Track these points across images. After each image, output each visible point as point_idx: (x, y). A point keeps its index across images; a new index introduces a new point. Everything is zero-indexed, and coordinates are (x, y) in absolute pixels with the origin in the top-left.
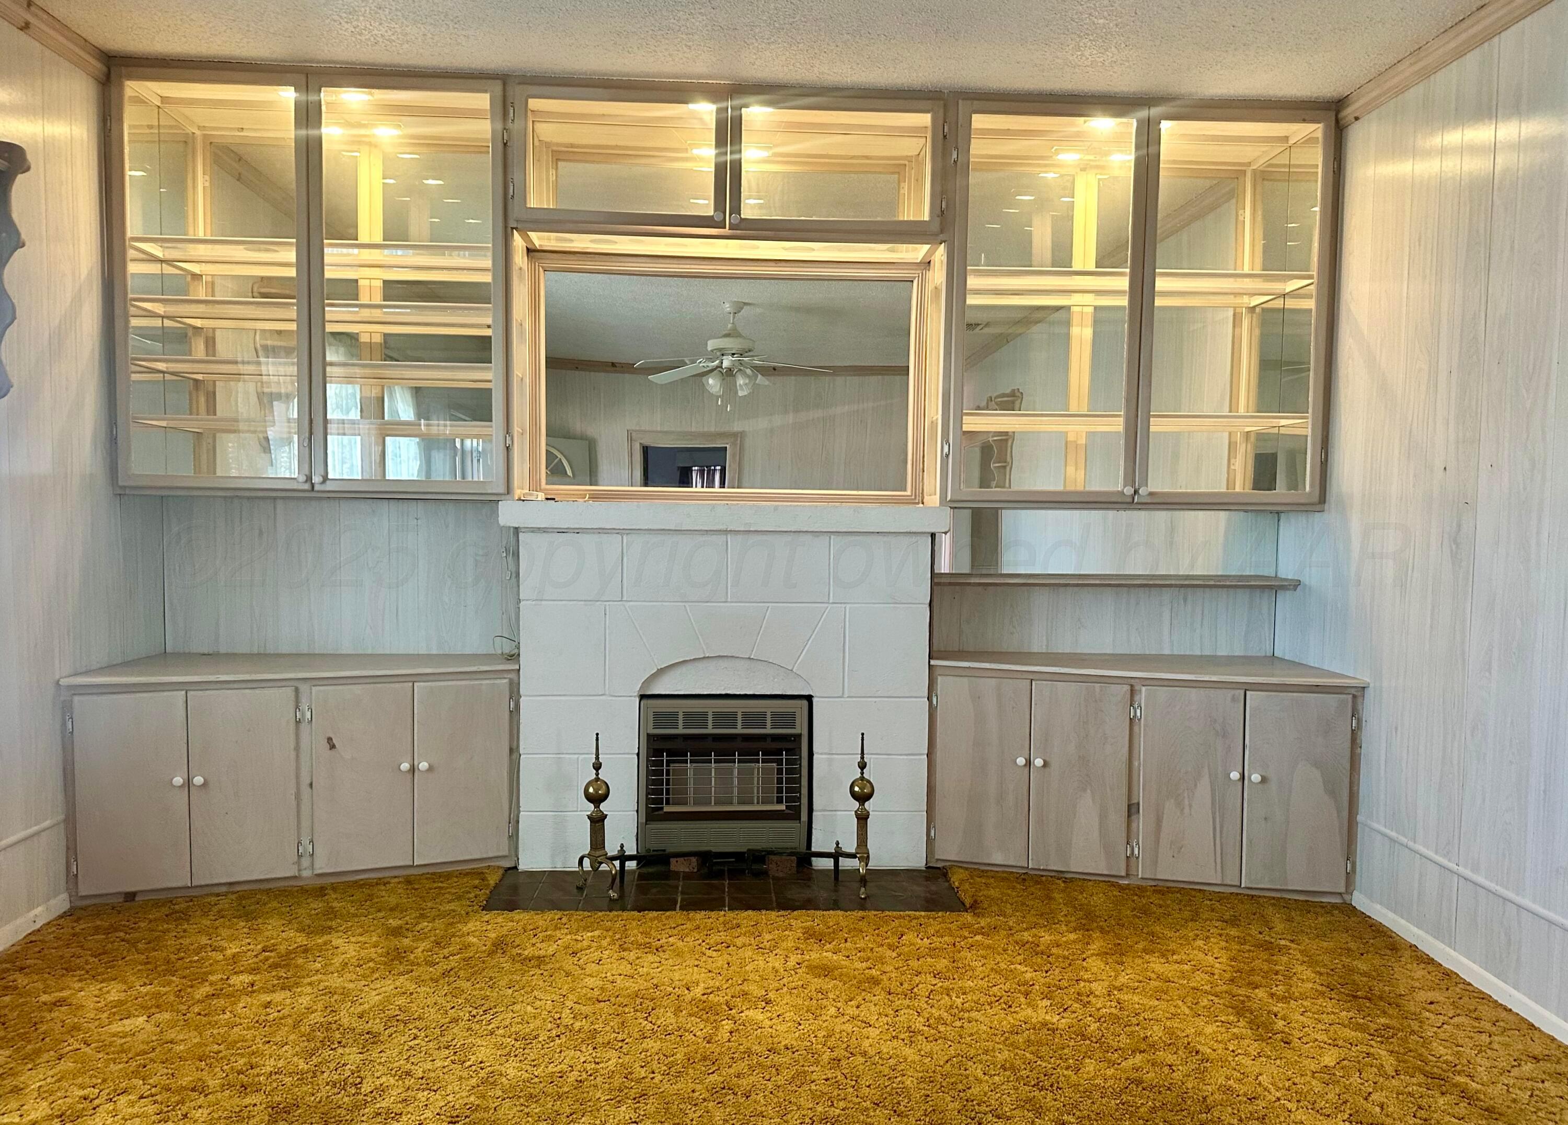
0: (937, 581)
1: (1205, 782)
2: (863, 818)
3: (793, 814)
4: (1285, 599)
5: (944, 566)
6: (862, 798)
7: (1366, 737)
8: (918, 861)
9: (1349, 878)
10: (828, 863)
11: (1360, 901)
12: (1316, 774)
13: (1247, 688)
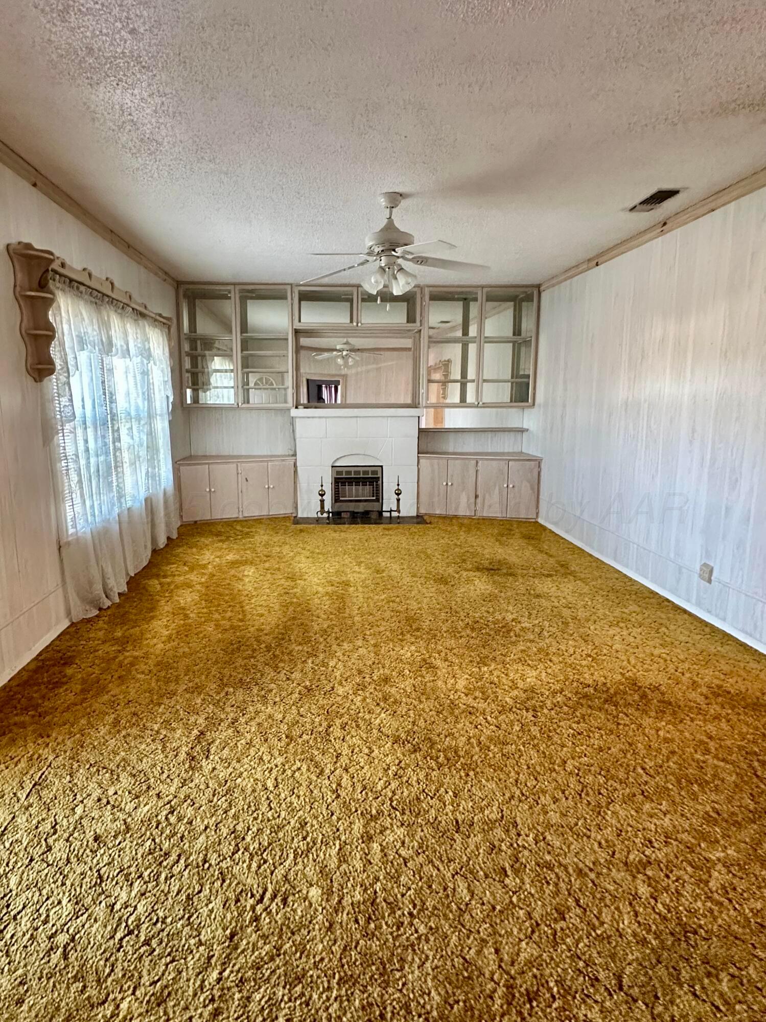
0: (421, 431)
1: (497, 488)
2: (398, 500)
3: (377, 500)
4: (525, 434)
5: (423, 426)
6: (398, 494)
7: (542, 474)
8: (415, 514)
9: (537, 514)
10: (388, 514)
11: (541, 521)
12: (528, 485)
13: (509, 460)
